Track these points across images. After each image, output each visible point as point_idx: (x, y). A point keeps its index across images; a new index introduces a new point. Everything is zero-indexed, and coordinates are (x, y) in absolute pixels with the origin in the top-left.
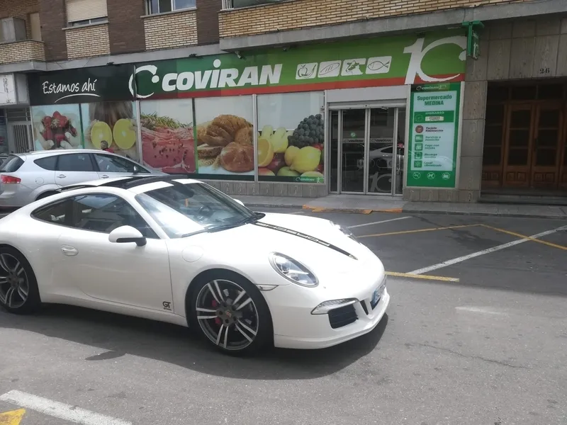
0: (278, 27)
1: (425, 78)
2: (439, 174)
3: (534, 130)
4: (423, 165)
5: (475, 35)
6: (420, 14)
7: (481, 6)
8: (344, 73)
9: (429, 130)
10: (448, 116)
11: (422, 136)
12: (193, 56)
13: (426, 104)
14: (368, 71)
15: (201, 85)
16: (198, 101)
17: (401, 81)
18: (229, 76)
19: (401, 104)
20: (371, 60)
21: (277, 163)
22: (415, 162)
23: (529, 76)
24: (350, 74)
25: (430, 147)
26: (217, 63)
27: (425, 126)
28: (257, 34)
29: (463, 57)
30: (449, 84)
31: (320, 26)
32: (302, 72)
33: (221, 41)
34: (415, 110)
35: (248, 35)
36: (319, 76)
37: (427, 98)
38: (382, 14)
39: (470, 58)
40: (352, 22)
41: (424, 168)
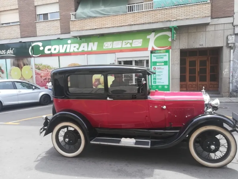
0: (96, 27)
1: (156, 48)
2: (163, 86)
3: (198, 68)
4: (157, 82)
5: (175, 31)
6: (153, 23)
7: (176, 20)
8: (123, 46)
9: (158, 69)
10: (166, 63)
11: (156, 71)
12: (59, 39)
13: (157, 58)
14: (133, 45)
15: (62, 51)
16: (61, 57)
17: (146, 49)
18: (75, 47)
19: (147, 59)
20: (134, 41)
21: (96, 83)
22: (154, 81)
23: (195, 47)
24: (125, 46)
25: (159, 75)
26: (69, 42)
27: (156, 67)
28: (87, 30)
29: (170, 40)
30: (165, 50)
31: (113, 27)
32: (106, 45)
33: (71, 32)
34: (153, 61)
35: (83, 30)
36: (113, 47)
37: (157, 56)
38: (138, 23)
39: (173, 40)
40: (126, 26)
41: (157, 84)
